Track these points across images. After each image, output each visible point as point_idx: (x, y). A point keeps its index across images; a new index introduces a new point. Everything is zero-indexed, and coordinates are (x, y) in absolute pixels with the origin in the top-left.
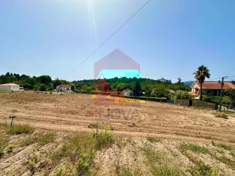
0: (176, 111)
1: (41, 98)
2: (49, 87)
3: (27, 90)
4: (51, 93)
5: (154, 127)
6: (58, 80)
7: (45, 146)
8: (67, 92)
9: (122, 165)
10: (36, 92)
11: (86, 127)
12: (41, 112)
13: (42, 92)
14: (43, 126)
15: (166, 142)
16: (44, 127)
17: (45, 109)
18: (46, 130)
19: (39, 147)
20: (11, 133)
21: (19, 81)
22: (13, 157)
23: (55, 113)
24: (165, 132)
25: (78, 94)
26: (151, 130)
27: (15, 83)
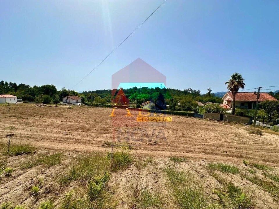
0: (204, 127)
1: (44, 113)
2: (54, 99)
3: (27, 103)
4: (56, 106)
5: (179, 146)
6: (65, 90)
7: (50, 168)
8: (76, 105)
9: (141, 189)
10: (38, 105)
11: (99, 146)
12: (45, 129)
13: (46, 106)
14: (47, 145)
15: (192, 162)
16: (49, 147)
17: (50, 125)
18: (52, 150)
19: (44, 169)
20: (9, 154)
21: (16, 92)
22: (12, 181)
23: (61, 130)
24: (191, 151)
25: (89, 107)
26: (175, 148)
27: (11, 94)
